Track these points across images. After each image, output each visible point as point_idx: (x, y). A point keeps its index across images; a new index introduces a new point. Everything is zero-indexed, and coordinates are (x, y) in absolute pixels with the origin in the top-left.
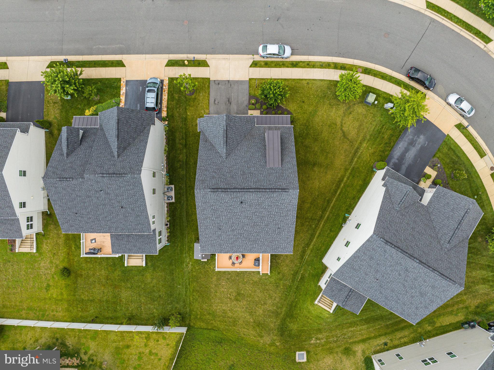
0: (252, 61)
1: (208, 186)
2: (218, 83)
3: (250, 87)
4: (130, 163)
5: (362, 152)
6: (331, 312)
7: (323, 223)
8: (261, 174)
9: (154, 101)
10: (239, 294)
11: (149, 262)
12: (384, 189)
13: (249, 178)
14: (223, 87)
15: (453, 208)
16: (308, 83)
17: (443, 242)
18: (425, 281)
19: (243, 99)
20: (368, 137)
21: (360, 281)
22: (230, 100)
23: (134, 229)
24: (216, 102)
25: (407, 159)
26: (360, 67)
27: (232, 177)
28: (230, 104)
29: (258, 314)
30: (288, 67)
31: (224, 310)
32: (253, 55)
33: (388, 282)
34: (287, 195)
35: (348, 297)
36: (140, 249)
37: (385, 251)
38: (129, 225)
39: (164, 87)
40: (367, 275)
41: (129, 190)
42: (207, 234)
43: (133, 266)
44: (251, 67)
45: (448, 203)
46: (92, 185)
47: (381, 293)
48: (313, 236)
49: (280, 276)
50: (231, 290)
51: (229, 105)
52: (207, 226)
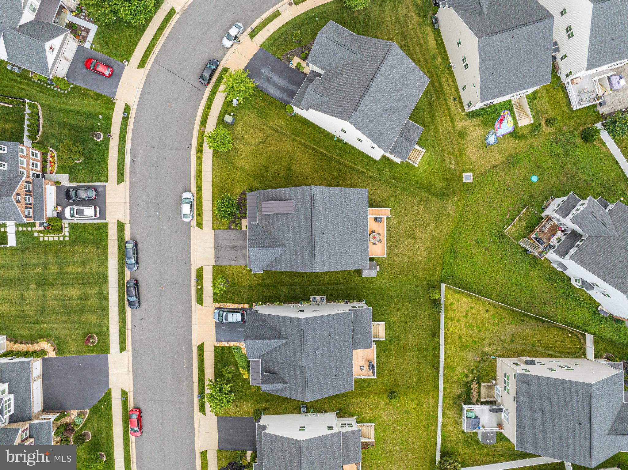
0: (197, 228)
1: (310, 262)
2: (217, 258)
3: (220, 229)
4: (292, 328)
5: (278, 126)
6: (424, 151)
7: (343, 160)
8: (299, 218)
9: (235, 314)
10: (409, 236)
11: (381, 319)
12: (310, 110)
13: (302, 228)
14: (221, 253)
15: (326, 49)
16: (216, 176)
17: (355, 59)
18: (389, 75)
19: (231, 234)
20: (264, 120)
21: (391, 130)
22: (233, 246)
23: (349, 327)
24: (235, 259)
25: (284, 84)
26: (200, 129)
27: (302, 241)
28: (236, 246)
29: (428, 219)
30: (201, 195)
31: (425, 250)
32: (191, 227)
33: (391, 106)
34: (316, 195)
35: (407, 138)
36: (367, 324)
37: (363, 110)
38: (345, 331)
39: (222, 307)
40: (385, 124)
41: (315, 329)
42: (352, 263)
43: (386, 333)
44: (202, 229)
45: (322, 54)
46: (311, 360)
47: (401, 111)
48: (354, 169)
49: (392, 198)
50: (406, 243)
51: (237, 247)
52: (344, 262)
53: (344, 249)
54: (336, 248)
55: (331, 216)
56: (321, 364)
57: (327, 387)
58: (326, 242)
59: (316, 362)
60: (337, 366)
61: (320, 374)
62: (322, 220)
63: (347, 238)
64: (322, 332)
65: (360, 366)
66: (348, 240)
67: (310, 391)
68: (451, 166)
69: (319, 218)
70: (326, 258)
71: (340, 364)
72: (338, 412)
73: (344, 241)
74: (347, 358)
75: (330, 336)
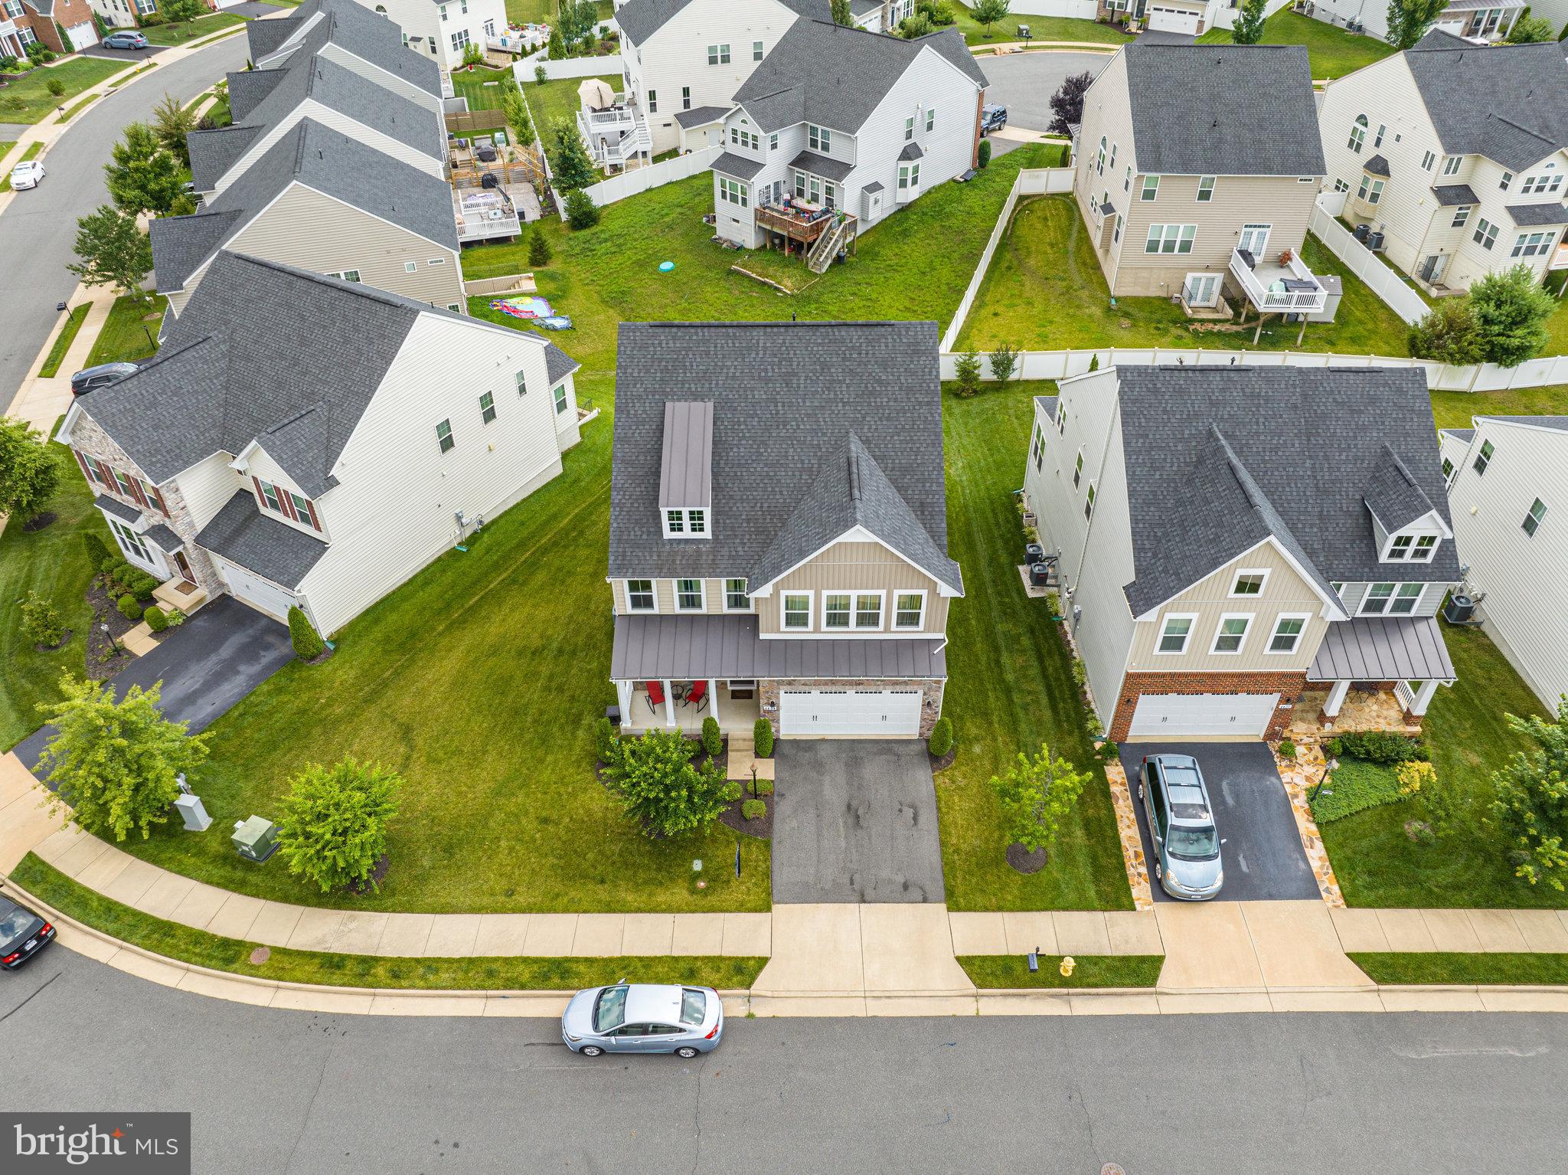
0: (758, 987)
1: (899, 335)
2: (908, 891)
3: (768, 875)
9: (1165, 776)
12: (334, 472)
13: (772, 364)
14: (885, 873)
16: (510, 893)
19: (794, 824)
22: (851, 821)
24: (909, 813)
26: (253, 971)
27: (825, 366)
28: (849, 807)
30: (590, 961)
32: (750, 1016)
39: (1143, 870)
44: (763, 961)
51: (854, 803)
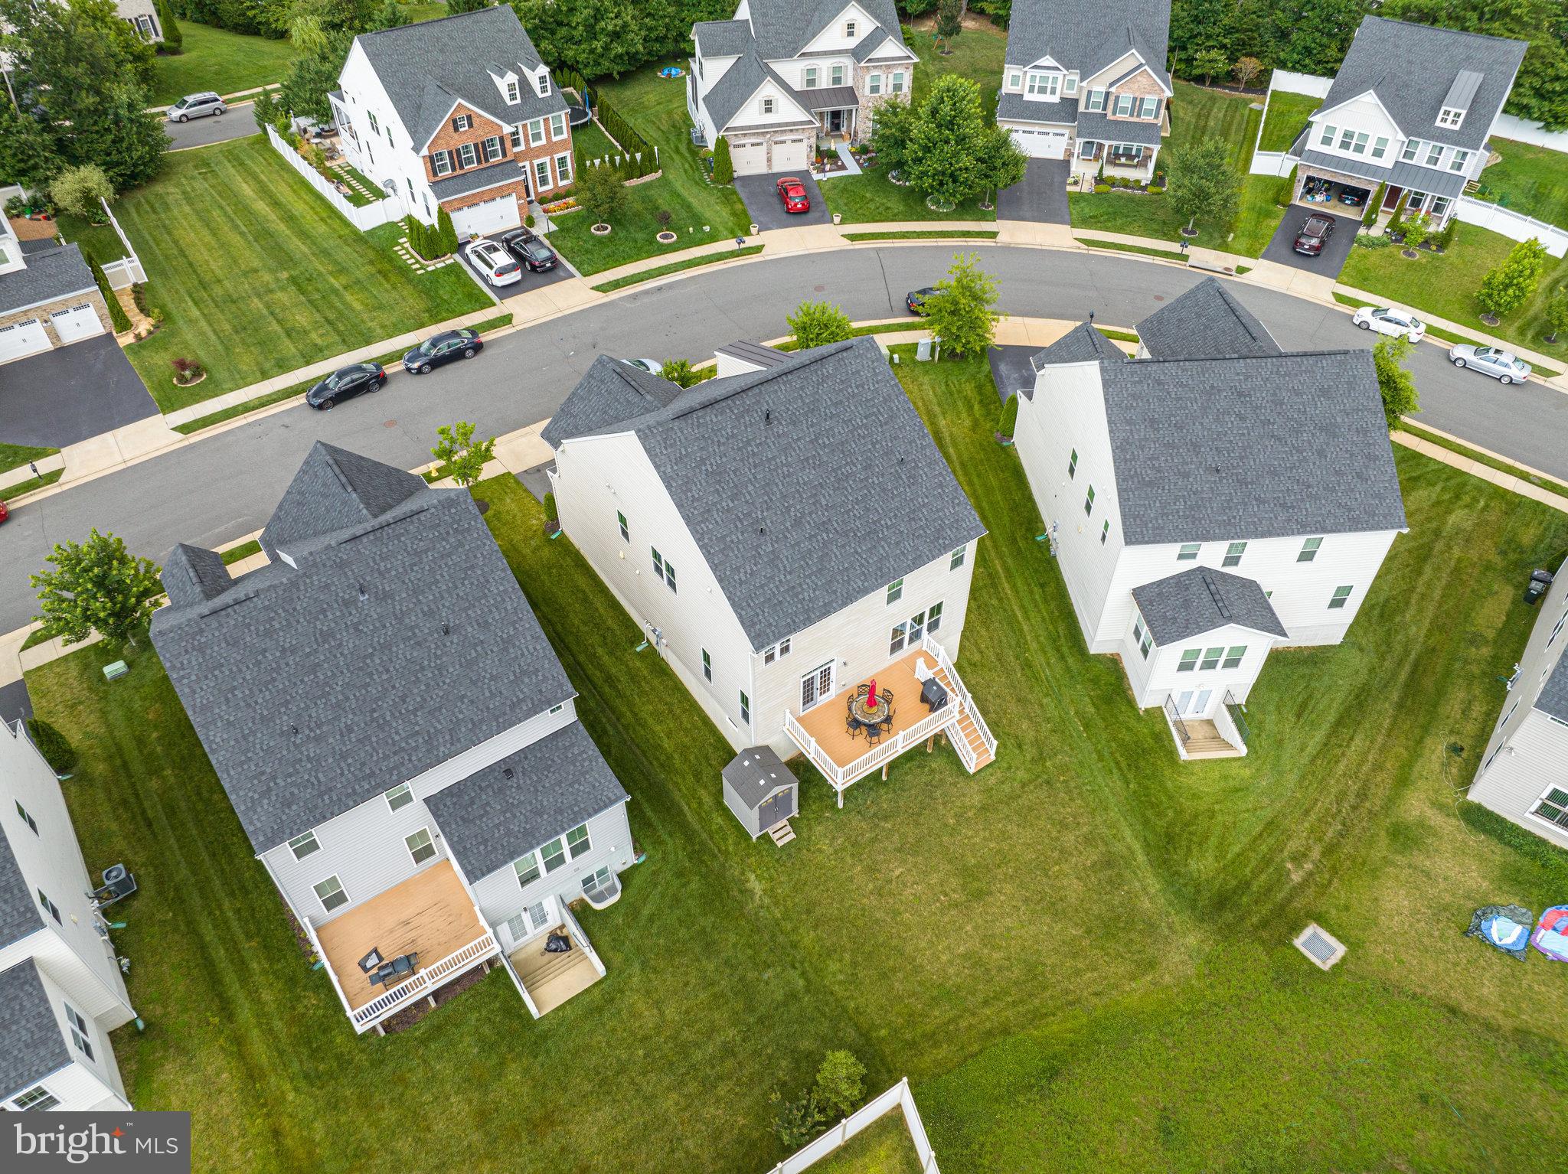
6: (1243, 751)
11: (610, 954)
34: (856, 357)
35: (1217, 597)
36: (560, 811)
37: (1159, 382)
40: (1186, 475)
41: (449, 555)
43: (562, 1007)
46: (327, 586)
52: (723, 538)
53: (764, 519)
54: (750, 488)
55: (831, 429)
56: (327, 636)
57: (237, 707)
58: (748, 443)
59: (324, 611)
60: (337, 718)
61: (284, 650)
62: (803, 402)
63: (803, 515)
64: (448, 591)
65: (375, 951)
66: (797, 523)
67: (201, 631)
68: (1289, 866)
69: (802, 388)
70: (703, 461)
71: (350, 730)
72: (141, 1025)
73: (788, 510)
74: (386, 757)
75: (447, 632)
